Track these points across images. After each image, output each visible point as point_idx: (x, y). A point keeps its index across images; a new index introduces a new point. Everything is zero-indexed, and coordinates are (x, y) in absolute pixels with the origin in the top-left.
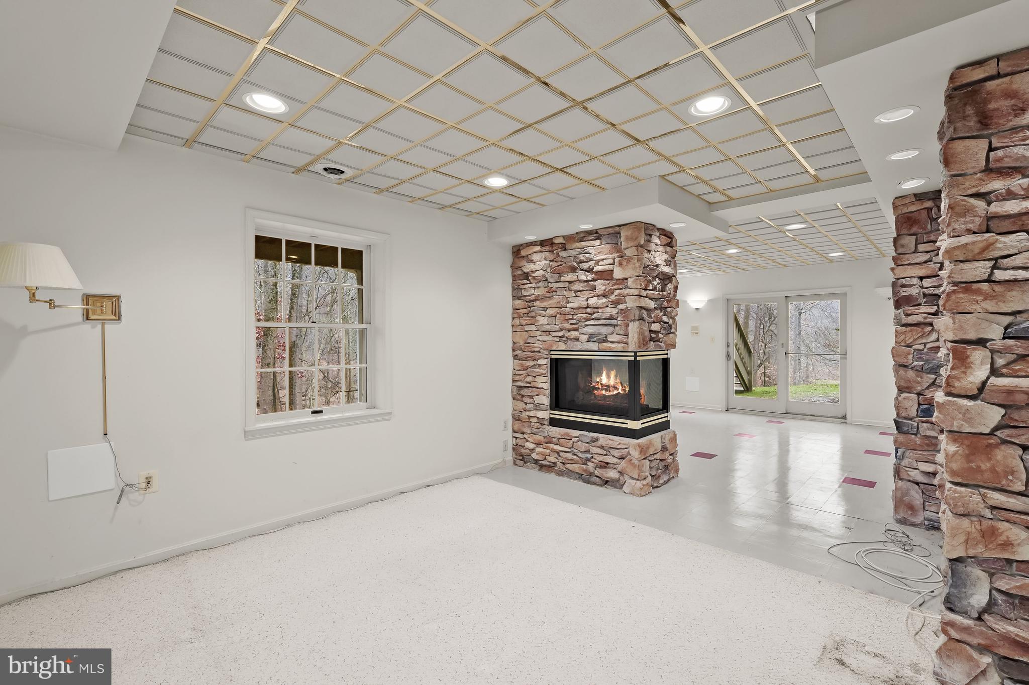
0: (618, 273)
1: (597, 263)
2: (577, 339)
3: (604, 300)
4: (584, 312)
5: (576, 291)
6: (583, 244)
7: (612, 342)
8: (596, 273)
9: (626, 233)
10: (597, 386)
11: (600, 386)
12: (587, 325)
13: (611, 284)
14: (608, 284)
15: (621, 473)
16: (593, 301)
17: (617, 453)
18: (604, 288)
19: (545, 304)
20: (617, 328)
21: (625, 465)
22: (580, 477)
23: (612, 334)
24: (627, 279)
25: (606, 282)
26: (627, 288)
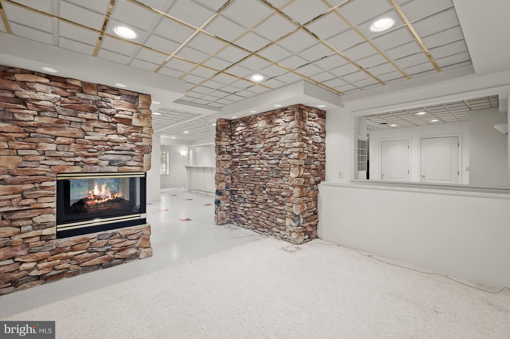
0: (135, 122)
1: (118, 111)
2: (96, 164)
3: (124, 138)
4: (105, 144)
5: (95, 128)
6: (106, 95)
7: (129, 166)
8: (116, 118)
9: (143, 100)
10: (89, 198)
11: (92, 197)
12: (106, 154)
13: (129, 128)
14: (127, 128)
15: (137, 248)
16: (114, 137)
17: (134, 237)
18: (124, 130)
19: (54, 133)
20: (135, 158)
21: (141, 242)
22: (101, 266)
23: (130, 160)
24: (142, 127)
25: (126, 126)
26: (142, 133)
